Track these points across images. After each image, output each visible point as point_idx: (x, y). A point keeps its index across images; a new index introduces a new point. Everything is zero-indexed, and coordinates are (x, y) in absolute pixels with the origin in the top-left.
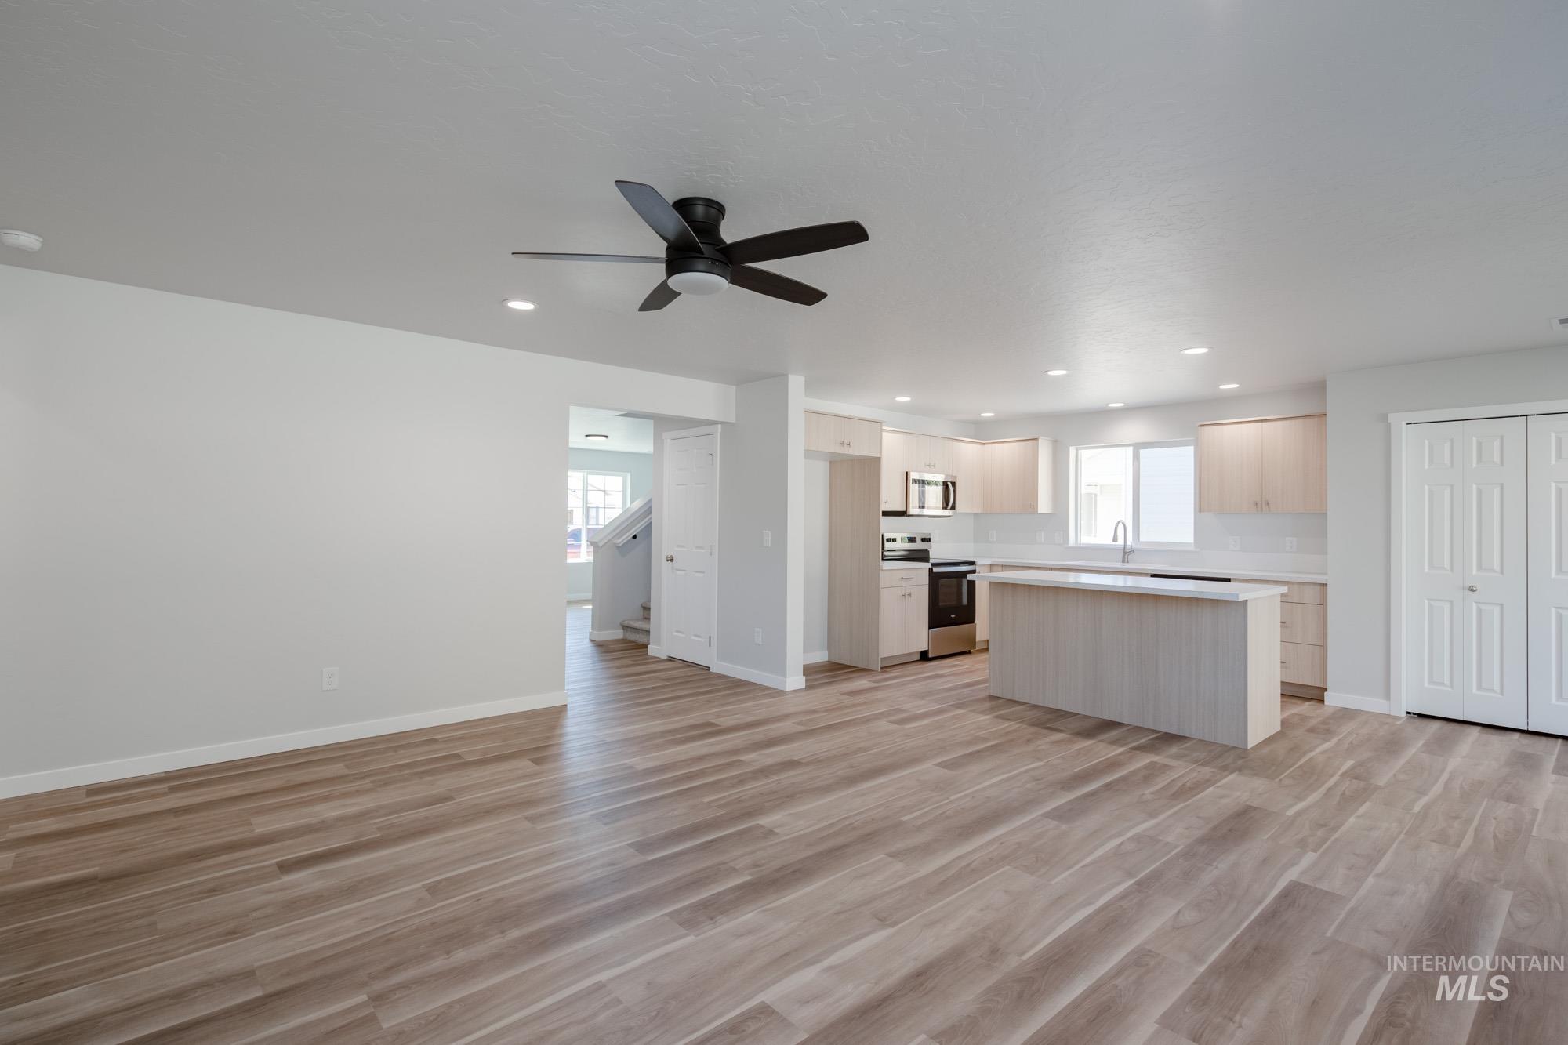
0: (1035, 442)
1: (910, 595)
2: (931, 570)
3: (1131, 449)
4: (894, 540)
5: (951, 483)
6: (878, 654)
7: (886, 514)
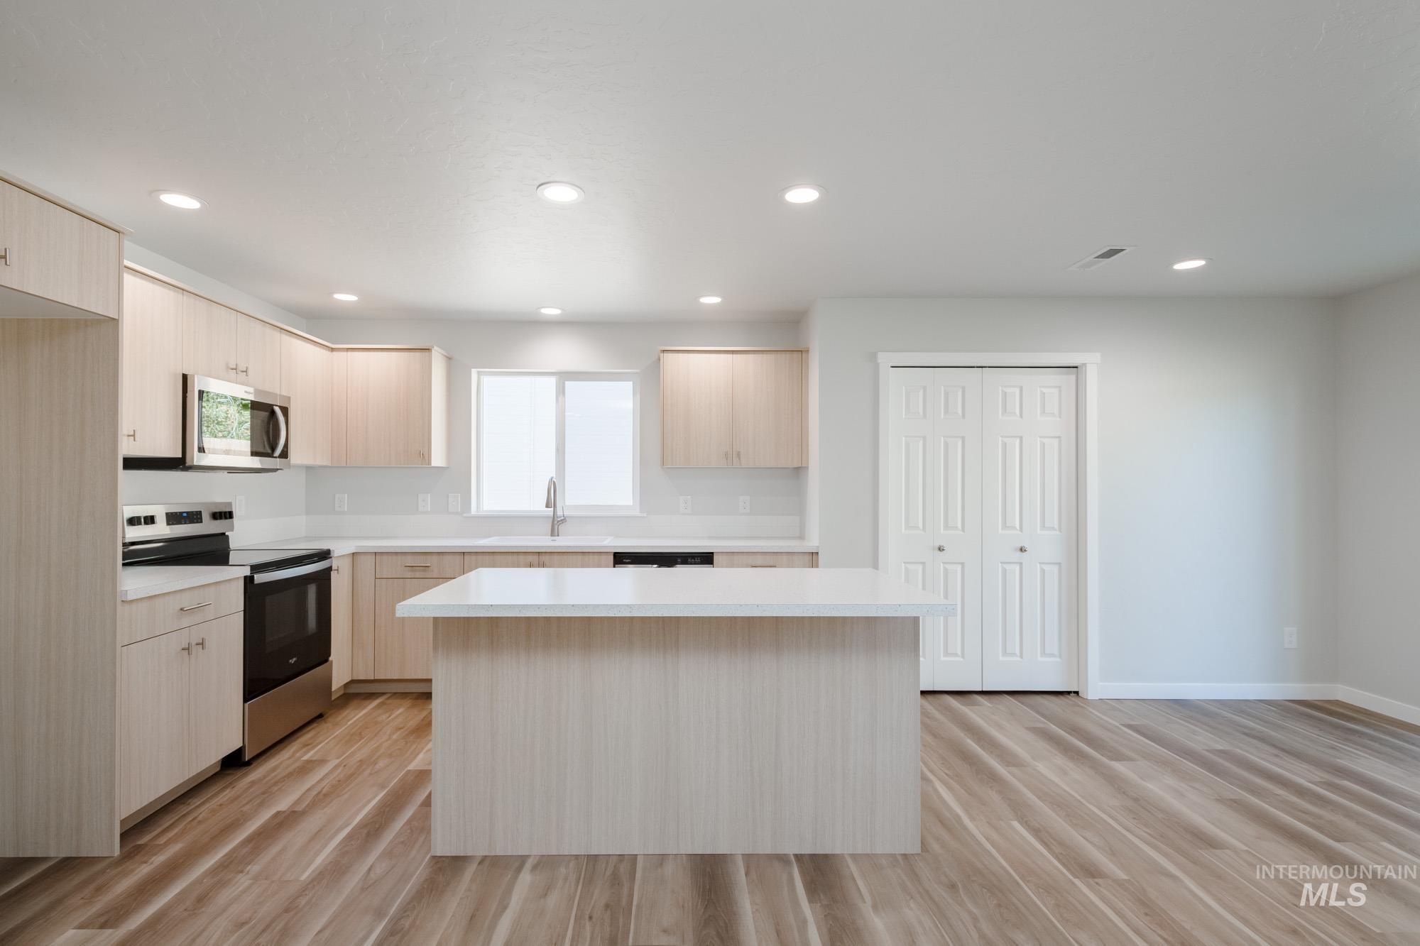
0: (426, 354)
1: (202, 644)
2: (248, 580)
3: (552, 381)
4: (150, 520)
5: (281, 407)
6: (112, 811)
7: (132, 463)
